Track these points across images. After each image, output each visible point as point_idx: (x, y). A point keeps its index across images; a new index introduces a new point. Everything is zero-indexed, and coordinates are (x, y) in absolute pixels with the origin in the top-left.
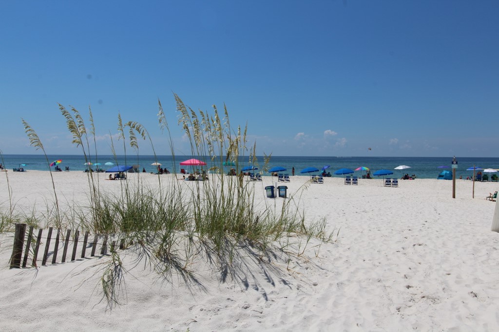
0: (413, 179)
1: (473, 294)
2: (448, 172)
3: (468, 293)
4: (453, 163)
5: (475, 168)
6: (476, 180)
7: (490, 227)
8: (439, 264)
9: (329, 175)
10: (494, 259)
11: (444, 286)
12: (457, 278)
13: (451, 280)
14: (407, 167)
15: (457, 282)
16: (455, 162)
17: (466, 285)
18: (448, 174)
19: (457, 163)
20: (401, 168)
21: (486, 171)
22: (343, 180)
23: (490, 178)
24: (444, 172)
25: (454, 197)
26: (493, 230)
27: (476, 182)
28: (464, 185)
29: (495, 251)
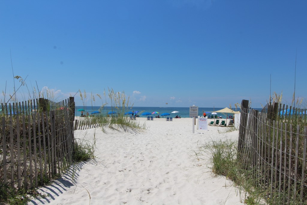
0: (180, 118)
9: (138, 116)
14: (177, 112)
20: (174, 112)
22: (146, 118)
23: (214, 117)
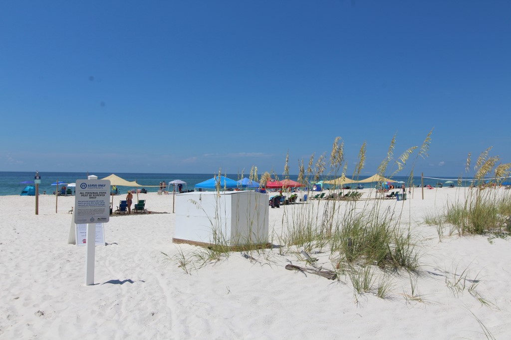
1: (39, 313)
2: (32, 188)
3: (35, 314)
4: (36, 178)
5: (58, 183)
6: (59, 195)
7: (67, 241)
8: (7, 290)
10: (66, 272)
11: (9, 313)
12: (26, 300)
13: (18, 304)
15: (25, 305)
16: (38, 177)
17: (34, 306)
18: (32, 189)
19: (40, 178)
21: (70, 185)
24: (28, 188)
25: (37, 213)
26: (70, 243)
27: (58, 197)
28: (48, 200)
29: (68, 264)
